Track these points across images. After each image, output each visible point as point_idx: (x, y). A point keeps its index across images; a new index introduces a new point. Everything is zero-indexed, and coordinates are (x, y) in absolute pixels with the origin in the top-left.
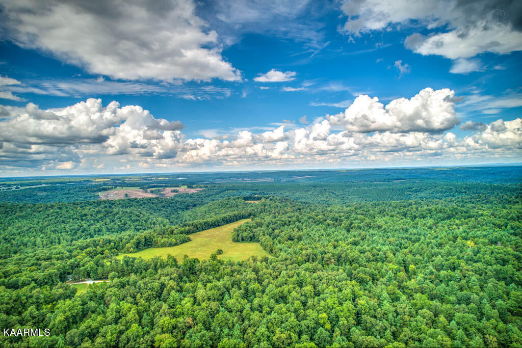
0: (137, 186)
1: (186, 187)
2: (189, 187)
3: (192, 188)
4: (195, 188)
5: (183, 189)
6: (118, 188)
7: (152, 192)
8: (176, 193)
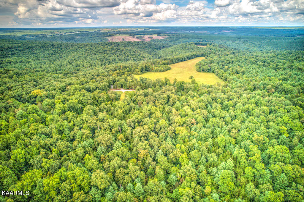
0: (128, 34)
1: (156, 35)
2: (159, 35)
3: (160, 36)
4: (162, 36)
5: (155, 36)
6: (117, 35)
7: (137, 38)
8: (151, 39)
